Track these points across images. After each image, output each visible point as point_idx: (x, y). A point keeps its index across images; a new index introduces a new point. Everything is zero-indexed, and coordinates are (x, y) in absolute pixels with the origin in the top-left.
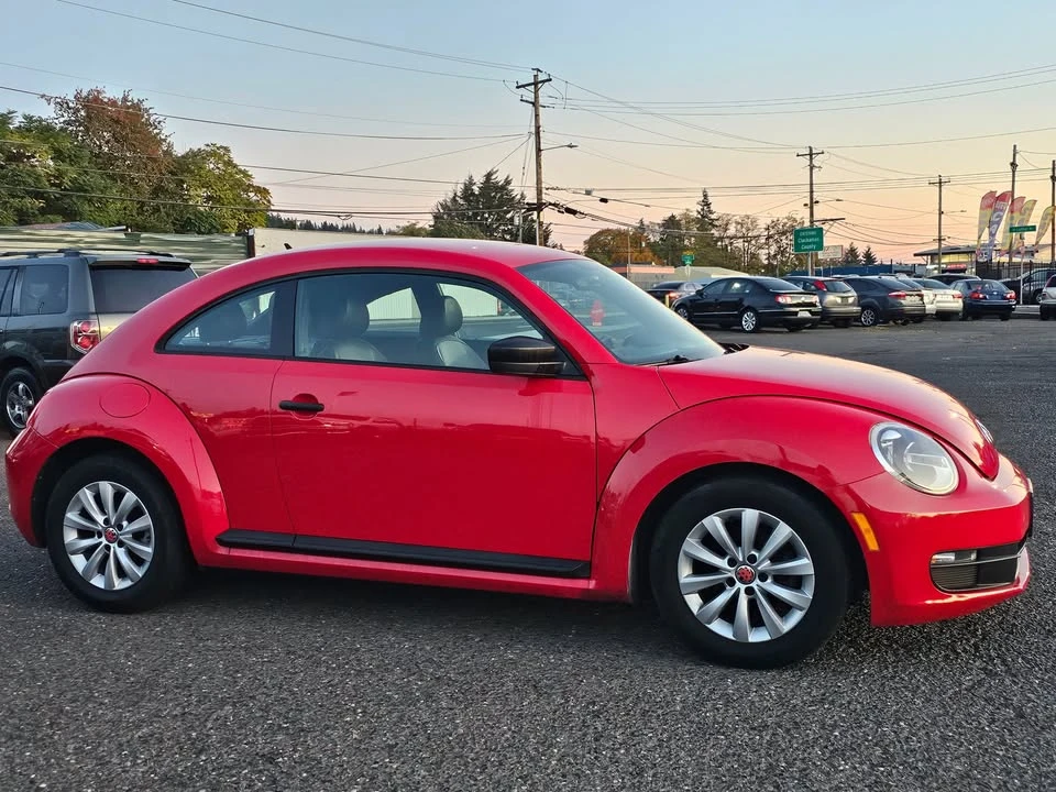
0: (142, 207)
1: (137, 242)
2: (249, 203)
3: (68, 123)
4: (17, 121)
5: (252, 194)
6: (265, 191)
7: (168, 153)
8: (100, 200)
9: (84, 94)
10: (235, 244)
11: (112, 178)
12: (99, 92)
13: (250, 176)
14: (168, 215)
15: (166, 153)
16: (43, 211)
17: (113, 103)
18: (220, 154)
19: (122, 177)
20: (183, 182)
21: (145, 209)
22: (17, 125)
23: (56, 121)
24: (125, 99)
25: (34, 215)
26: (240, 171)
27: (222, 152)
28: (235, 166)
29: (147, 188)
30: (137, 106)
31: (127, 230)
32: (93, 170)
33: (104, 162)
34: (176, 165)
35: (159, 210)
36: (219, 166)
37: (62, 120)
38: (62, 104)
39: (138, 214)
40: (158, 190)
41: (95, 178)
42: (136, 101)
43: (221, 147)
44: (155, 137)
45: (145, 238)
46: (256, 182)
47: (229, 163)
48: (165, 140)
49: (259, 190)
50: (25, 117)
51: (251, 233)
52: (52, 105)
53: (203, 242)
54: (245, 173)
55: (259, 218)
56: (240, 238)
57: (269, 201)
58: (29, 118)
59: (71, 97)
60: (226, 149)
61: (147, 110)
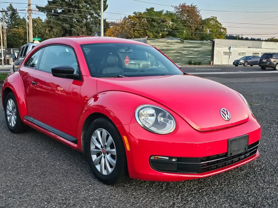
0: (192, 34)
1: (183, 43)
2: (221, 32)
3: (177, 12)
4: (165, 12)
5: (222, 30)
6: (225, 29)
7: (201, 19)
8: (181, 32)
9: (181, 4)
10: (209, 43)
11: (185, 26)
12: (185, 4)
13: (222, 25)
14: (198, 36)
15: (200, 19)
16: (167, 35)
17: (188, 7)
18: (214, 19)
19: (188, 26)
20: (203, 26)
21: (193, 34)
22: (164, 13)
23: (174, 12)
24: (191, 5)
25: (165, 36)
26: (219, 23)
27: (215, 18)
28: (218, 22)
29: (194, 28)
30: (194, 7)
31: (181, 39)
32: (181, 24)
33: (184, 22)
34: (202, 22)
35: (196, 35)
36: (214, 22)
37: (175, 11)
38: (176, 7)
39: (191, 35)
40: (197, 29)
41: (181, 26)
42: (194, 6)
43: (215, 17)
44: (198, 15)
45: (185, 42)
46: (223, 26)
47: (217, 21)
48: (200, 16)
49: (224, 28)
50: (166, 11)
51: (214, 40)
52: (174, 8)
53: (200, 43)
54: (220, 24)
55: (223, 36)
56: (211, 42)
57: (226, 32)
58: (167, 11)
59: (178, 6)
60: (216, 17)
61: (196, 8)
